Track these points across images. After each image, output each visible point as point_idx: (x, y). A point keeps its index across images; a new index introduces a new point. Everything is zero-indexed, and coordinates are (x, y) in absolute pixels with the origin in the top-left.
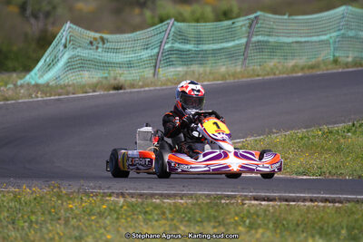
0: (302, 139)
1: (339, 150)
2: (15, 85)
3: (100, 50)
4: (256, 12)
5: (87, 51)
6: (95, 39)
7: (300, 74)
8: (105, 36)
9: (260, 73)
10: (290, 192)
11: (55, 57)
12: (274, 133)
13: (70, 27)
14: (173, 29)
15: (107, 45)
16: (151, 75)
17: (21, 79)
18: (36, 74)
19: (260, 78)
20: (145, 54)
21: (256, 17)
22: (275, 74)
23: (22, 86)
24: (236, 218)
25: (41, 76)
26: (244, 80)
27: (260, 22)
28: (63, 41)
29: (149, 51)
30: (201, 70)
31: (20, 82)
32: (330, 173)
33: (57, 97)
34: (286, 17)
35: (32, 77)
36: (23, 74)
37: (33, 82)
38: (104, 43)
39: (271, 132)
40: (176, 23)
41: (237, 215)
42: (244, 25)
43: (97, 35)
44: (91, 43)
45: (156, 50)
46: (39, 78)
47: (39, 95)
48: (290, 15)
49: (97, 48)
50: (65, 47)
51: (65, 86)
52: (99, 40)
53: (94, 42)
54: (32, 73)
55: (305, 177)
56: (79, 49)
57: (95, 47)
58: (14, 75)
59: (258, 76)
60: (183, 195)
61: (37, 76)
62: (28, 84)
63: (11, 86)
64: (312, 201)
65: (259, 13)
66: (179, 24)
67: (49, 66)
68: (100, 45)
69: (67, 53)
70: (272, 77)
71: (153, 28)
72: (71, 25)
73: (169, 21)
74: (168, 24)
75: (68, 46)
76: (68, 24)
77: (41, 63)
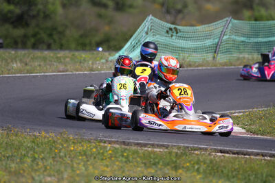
2: (107, 61)
3: (174, 37)
5: (164, 38)
6: (171, 29)
8: (178, 27)
11: (139, 41)
13: (151, 19)
14: (230, 25)
15: (179, 34)
17: (112, 56)
20: (208, 43)
28: (146, 29)
29: (212, 40)
30: (250, 57)
31: (111, 58)
36: (114, 53)
38: (177, 33)
40: (232, 20)
43: (172, 26)
44: (167, 32)
45: (217, 40)
49: (172, 36)
50: (147, 33)
52: (174, 30)
53: (170, 32)
56: (157, 36)
57: (170, 35)
63: (104, 61)
66: (236, 21)
67: (134, 48)
68: (174, 34)
69: (148, 39)
71: (216, 23)
72: (153, 18)
73: (227, 19)
74: (227, 21)
75: (149, 33)
76: (150, 17)
77: (128, 44)
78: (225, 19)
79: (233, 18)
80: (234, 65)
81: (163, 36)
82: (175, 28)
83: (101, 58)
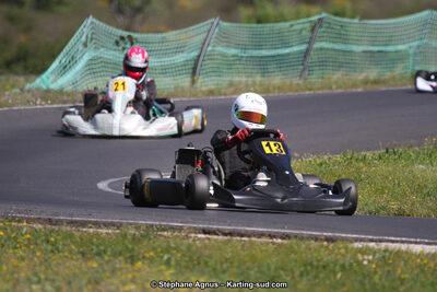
0: (320, 165)
2: (22, 90)
4: (320, 13)
5: (112, 52)
6: (122, 38)
7: (360, 90)
8: (132, 34)
9: (315, 86)
11: (73, 58)
13: (92, 23)
14: (217, 30)
17: (31, 82)
18: (48, 78)
19: (311, 92)
20: (180, 58)
21: (320, 19)
22: (331, 88)
23: (29, 91)
25: (55, 81)
26: (291, 94)
27: (325, 25)
28: (83, 39)
29: (185, 54)
31: (28, 86)
33: (60, 106)
34: (356, 21)
35: (43, 81)
36: (33, 77)
37: (45, 87)
38: (132, 44)
40: (221, 22)
42: (305, 29)
43: (125, 34)
44: (117, 43)
45: (196, 54)
46: (52, 82)
47: (38, 102)
48: (361, 19)
49: (124, 49)
50: (85, 45)
52: (127, 40)
53: (121, 43)
54: (44, 76)
56: (102, 50)
57: (121, 48)
59: (310, 90)
61: (49, 80)
62: (38, 89)
63: (16, 90)
65: (324, 15)
66: (225, 24)
67: (65, 69)
69: (87, 54)
70: (326, 91)
71: (194, 27)
72: (94, 20)
73: (213, 20)
74: (212, 23)
75: (89, 45)
76: (91, 19)
77: (55, 64)
78: (209, 21)
79: (221, 19)
80: (225, 95)
81: (110, 49)
82: (130, 37)
83: (13, 87)
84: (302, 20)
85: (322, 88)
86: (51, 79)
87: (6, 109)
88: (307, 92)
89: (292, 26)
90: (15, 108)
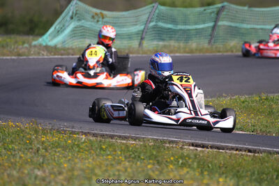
0: (243, 102)
1: (271, 113)
2: (30, 45)
3: (100, 23)
4: (222, 2)
5: (89, 23)
6: (96, 14)
8: (104, 12)
9: (221, 50)
10: (221, 142)
11: (64, 26)
12: (223, 96)
13: (76, 3)
14: (157, 11)
15: (105, 20)
16: (137, 46)
17: (35, 40)
18: (47, 38)
19: (220, 54)
20: (134, 29)
21: (223, 7)
22: (232, 51)
23: (35, 46)
24: (172, 158)
26: (207, 54)
27: (226, 10)
28: (71, 13)
29: (137, 26)
30: (176, 44)
31: (34, 43)
32: (261, 130)
33: (60, 57)
34: (246, 8)
35: (43, 40)
36: (37, 37)
37: (44, 44)
38: (103, 18)
39: (221, 96)
40: (159, 6)
41: (173, 156)
42: (213, 12)
43: (98, 11)
44: (93, 17)
45: (142, 27)
46: (50, 41)
48: (249, 7)
49: (98, 21)
50: (72, 18)
51: (68, 49)
52: (100, 15)
53: (96, 17)
54: (45, 37)
55: (241, 132)
56: (83, 21)
57: (96, 20)
58: (31, 37)
59: (219, 52)
60: (137, 138)
62: (40, 45)
63: (26, 45)
64: (237, 150)
65: (225, 4)
66: (162, 8)
67: (59, 32)
68: (100, 19)
69: (73, 23)
70: (229, 53)
71: (142, 9)
72: (78, 2)
73: (153, 5)
74: (154, 7)
75: (74, 18)
76: (75, 0)
77: (52, 29)
79: (159, 4)
81: (87, 21)
82: (101, 13)
83: (24, 43)
84: (211, 7)
85: (227, 51)
86: (49, 39)
87: (25, 57)
88: (218, 54)
89: (205, 10)
90: (31, 57)
